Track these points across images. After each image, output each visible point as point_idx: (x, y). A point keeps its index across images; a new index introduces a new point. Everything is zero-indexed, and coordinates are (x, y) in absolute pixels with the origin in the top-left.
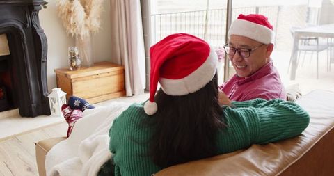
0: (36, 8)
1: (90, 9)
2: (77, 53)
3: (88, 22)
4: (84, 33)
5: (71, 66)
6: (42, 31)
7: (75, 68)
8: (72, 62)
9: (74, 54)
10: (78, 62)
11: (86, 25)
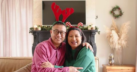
0: (93, 33)
1: (121, 35)
2: (113, 57)
3: (120, 42)
4: (117, 47)
5: (109, 63)
6: (95, 44)
7: (111, 65)
8: (110, 61)
9: (111, 57)
10: (113, 61)
11: (119, 43)
